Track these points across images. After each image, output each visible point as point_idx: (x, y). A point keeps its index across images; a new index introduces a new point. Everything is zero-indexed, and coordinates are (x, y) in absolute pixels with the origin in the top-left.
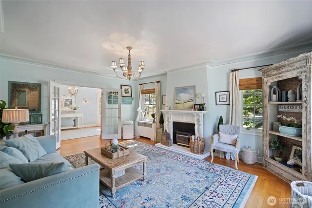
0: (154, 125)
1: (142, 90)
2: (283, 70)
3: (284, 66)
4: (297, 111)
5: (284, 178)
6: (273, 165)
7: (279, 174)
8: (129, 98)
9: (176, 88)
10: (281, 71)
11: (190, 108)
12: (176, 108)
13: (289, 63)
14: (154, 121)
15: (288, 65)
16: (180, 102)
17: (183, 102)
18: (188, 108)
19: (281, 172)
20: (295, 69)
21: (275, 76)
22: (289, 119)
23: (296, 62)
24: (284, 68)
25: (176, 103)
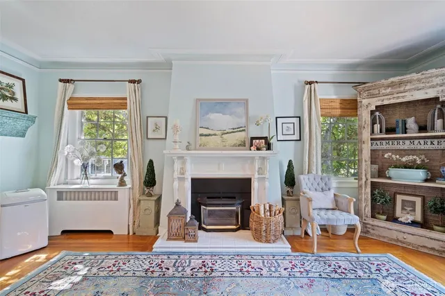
0: (124, 194)
1: (71, 99)
2: (407, 88)
3: (410, 82)
4: (406, 148)
5: (410, 244)
6: (384, 228)
7: (398, 240)
8: (15, 115)
9: (198, 100)
10: (402, 89)
11: (240, 145)
12: (203, 146)
13: (423, 76)
14: (122, 183)
15: (419, 80)
16: (212, 132)
17: (217, 133)
18: (235, 145)
19: (401, 236)
20: (433, 87)
21: (389, 97)
22: (404, 159)
23: (437, 76)
24: (409, 84)
25: (201, 135)
